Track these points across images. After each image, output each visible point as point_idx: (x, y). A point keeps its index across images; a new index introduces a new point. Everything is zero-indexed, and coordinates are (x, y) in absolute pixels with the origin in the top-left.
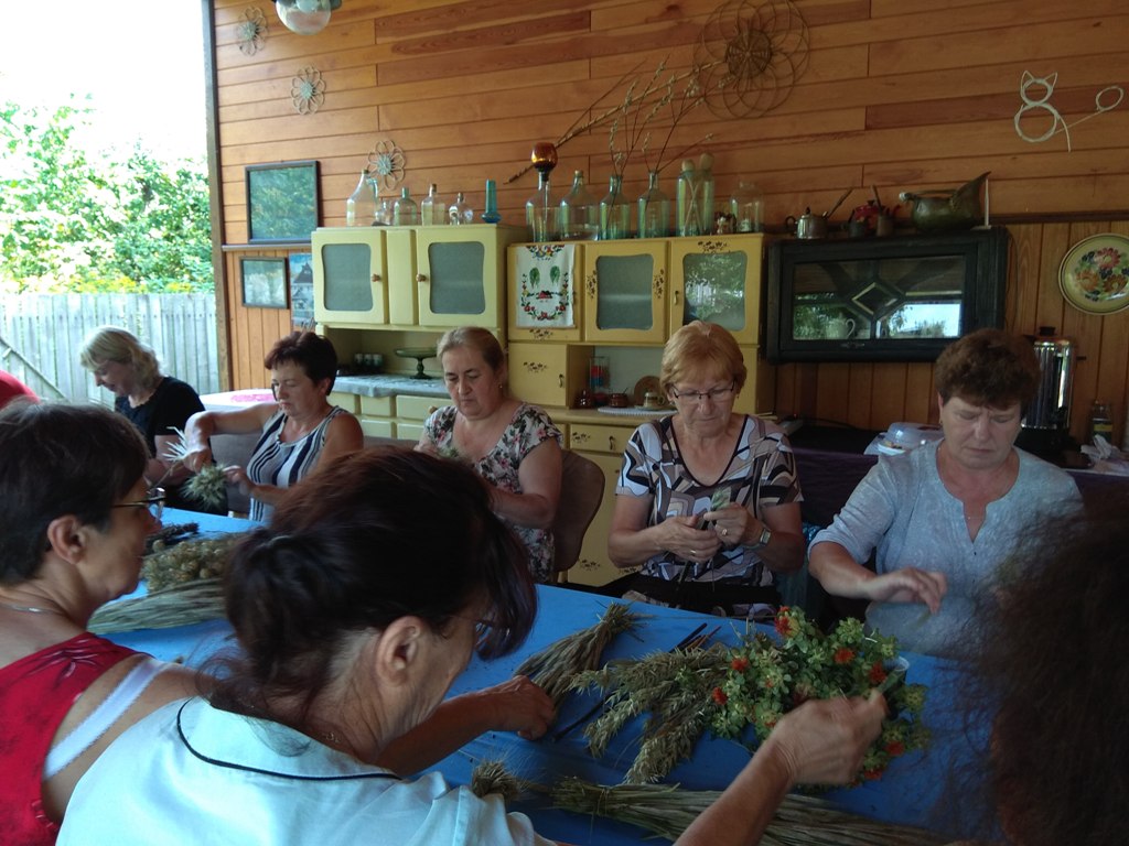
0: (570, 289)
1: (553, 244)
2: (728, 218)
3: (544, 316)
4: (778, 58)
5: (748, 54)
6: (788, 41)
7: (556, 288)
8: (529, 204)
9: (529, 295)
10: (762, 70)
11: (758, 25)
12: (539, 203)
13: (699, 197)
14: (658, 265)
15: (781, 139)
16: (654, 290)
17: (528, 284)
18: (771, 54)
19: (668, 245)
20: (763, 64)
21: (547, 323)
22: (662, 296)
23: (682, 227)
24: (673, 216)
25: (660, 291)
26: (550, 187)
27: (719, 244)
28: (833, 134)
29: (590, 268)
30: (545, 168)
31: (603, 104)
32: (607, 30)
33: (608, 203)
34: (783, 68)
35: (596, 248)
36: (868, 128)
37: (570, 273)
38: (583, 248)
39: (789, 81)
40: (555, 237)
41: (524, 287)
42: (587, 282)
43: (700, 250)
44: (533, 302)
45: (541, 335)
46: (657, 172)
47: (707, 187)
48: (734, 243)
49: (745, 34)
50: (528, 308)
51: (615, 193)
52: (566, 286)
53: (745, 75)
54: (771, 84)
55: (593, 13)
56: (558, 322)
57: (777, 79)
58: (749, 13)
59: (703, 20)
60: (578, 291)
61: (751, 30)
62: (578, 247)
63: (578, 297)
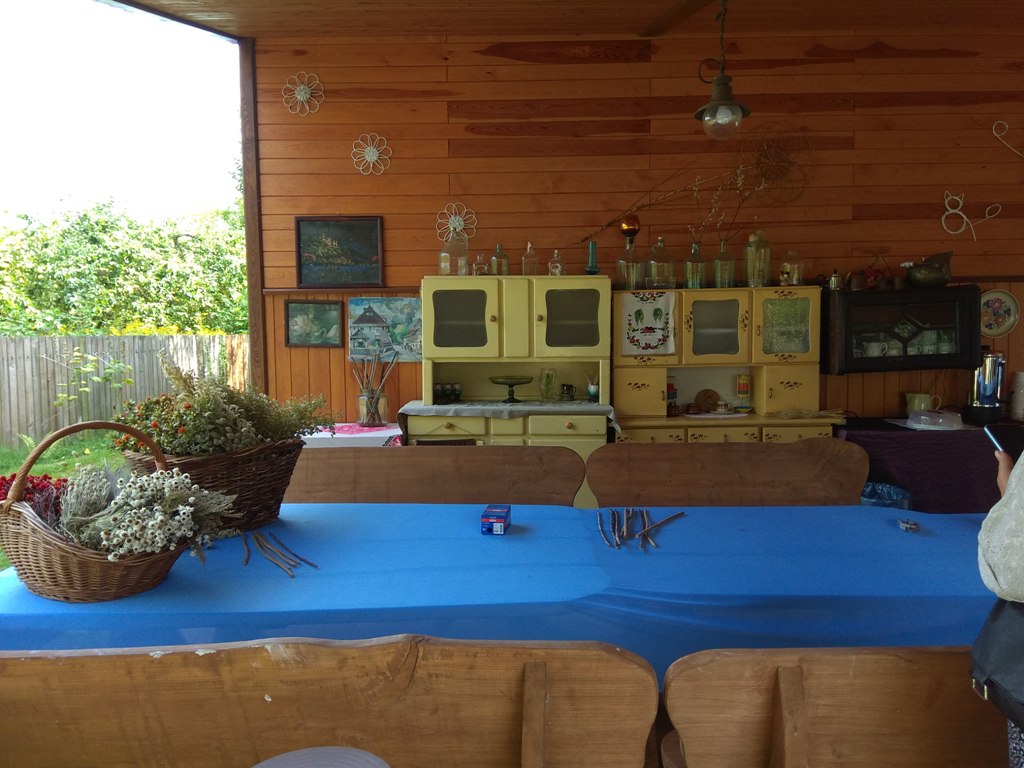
0: (671, 324)
1: (653, 291)
3: (648, 346)
4: (794, 168)
5: (774, 163)
6: (799, 158)
9: (634, 330)
10: (785, 175)
11: (780, 145)
13: (761, 259)
14: (743, 307)
15: (795, 222)
16: (740, 325)
17: (634, 322)
18: (789, 165)
20: (784, 171)
21: (650, 351)
22: (747, 329)
23: (751, 281)
25: (745, 326)
27: (790, 293)
28: (832, 221)
29: (687, 310)
30: (631, 233)
31: (661, 188)
32: (665, 135)
33: (692, 261)
34: (798, 175)
35: (692, 295)
36: (854, 219)
37: (671, 313)
38: (681, 295)
41: (630, 324)
42: (684, 320)
43: (776, 297)
44: (638, 335)
45: (644, 361)
46: (726, 241)
49: (773, 149)
50: (633, 340)
52: (667, 323)
53: (772, 177)
55: (653, 123)
56: (661, 350)
57: (794, 181)
58: (774, 135)
60: (677, 326)
61: (776, 146)
62: (677, 295)
63: (677, 332)
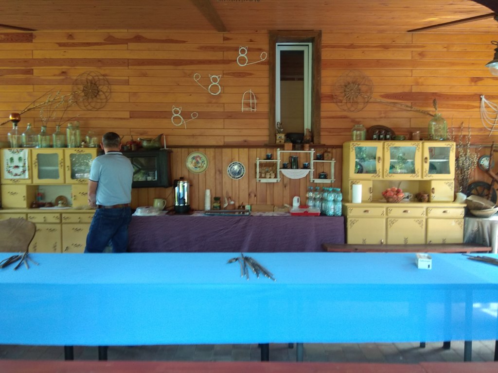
0: (27, 165)
1: (19, 149)
2: (85, 142)
3: (16, 175)
4: (101, 93)
5: (90, 91)
6: (104, 88)
7: (21, 164)
8: (9, 134)
9: (10, 167)
10: (96, 96)
11: (93, 82)
12: (13, 134)
13: (75, 134)
14: (60, 157)
15: (104, 118)
16: (59, 166)
17: (9, 163)
18: (98, 92)
19: (64, 151)
20: (96, 94)
21: (17, 177)
22: (63, 167)
23: (69, 145)
24: (66, 140)
25: (62, 166)
26: (18, 128)
27: (82, 151)
28: (120, 118)
29: (35, 158)
30: (16, 122)
31: (39, 100)
32: (39, 76)
33: (41, 135)
34: (103, 97)
35: (37, 151)
36: (131, 117)
37: (26, 158)
38: (31, 151)
39: (104, 101)
40: (21, 146)
41: (8, 164)
42: (33, 163)
43: (75, 152)
44: (12, 169)
45: (15, 182)
46: (59, 126)
47: (78, 132)
48: (87, 151)
49: (89, 84)
50: (9, 172)
51: (44, 132)
52: (25, 164)
53: (90, 97)
54: (99, 101)
55: (34, 70)
56: (22, 177)
57: (101, 99)
58: (90, 78)
59: (75, 78)
60: (30, 166)
61: (91, 83)
62: (30, 151)
63: (30, 167)
